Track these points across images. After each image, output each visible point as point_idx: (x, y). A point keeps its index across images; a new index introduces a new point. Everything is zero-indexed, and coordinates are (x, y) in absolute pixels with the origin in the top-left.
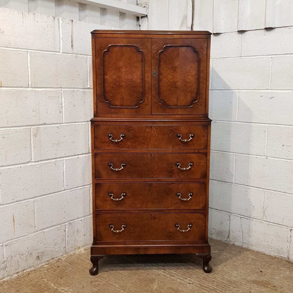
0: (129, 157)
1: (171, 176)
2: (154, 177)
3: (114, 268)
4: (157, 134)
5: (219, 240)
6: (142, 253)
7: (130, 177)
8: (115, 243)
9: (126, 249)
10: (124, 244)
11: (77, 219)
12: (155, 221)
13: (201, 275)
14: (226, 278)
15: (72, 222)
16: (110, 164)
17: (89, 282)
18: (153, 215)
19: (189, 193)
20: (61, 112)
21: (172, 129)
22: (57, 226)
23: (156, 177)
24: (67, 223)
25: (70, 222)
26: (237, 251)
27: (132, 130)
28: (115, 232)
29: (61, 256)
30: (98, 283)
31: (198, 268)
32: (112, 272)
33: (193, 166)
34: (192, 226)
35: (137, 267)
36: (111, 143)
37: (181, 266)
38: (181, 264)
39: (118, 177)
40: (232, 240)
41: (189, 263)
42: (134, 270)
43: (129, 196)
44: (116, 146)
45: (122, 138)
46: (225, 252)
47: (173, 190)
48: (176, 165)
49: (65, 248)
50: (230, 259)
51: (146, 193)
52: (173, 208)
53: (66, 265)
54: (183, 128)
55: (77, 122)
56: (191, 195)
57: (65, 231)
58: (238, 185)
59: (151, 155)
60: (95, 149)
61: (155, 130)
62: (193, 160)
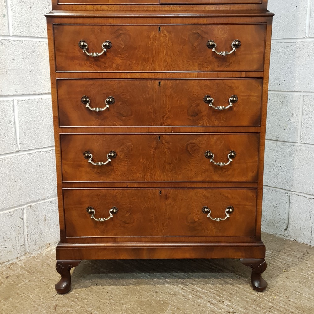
0: (120, 87)
1: (195, 122)
2: (166, 124)
3: (99, 281)
4: (170, 42)
5: (271, 233)
6: (145, 256)
7: (121, 124)
8: (98, 239)
9: (118, 250)
10: (114, 242)
11: (44, 199)
12: (168, 202)
13: (248, 296)
14: (292, 302)
15: (34, 204)
16: (84, 99)
17: (52, 307)
18: (163, 192)
19: (228, 152)
20: (4, 16)
21: (199, 31)
22: (7, 211)
23: (169, 123)
24: (25, 207)
25: (30, 204)
26: (303, 252)
27: (124, 34)
28: (97, 221)
29: (17, 258)
30: (68, 309)
31: (242, 281)
32: (94, 288)
33: (236, 104)
34: (233, 211)
35: (138, 280)
36: (87, 60)
37: (213, 278)
38: (212, 274)
39: (100, 124)
40: (292, 234)
41: (226, 272)
42: (132, 284)
43: (121, 157)
44: (95, 66)
45: (105, 50)
46: (284, 254)
47: (200, 147)
48: (205, 101)
49: (23, 246)
50: (294, 266)
51: (152, 152)
52: (199, 179)
53: (21, 274)
54: (218, 30)
55: (37, 37)
56: (231, 157)
57: (22, 219)
58: (305, 145)
59: (160, 83)
60: (56, 70)
61: (167, 34)
62: (236, 92)
